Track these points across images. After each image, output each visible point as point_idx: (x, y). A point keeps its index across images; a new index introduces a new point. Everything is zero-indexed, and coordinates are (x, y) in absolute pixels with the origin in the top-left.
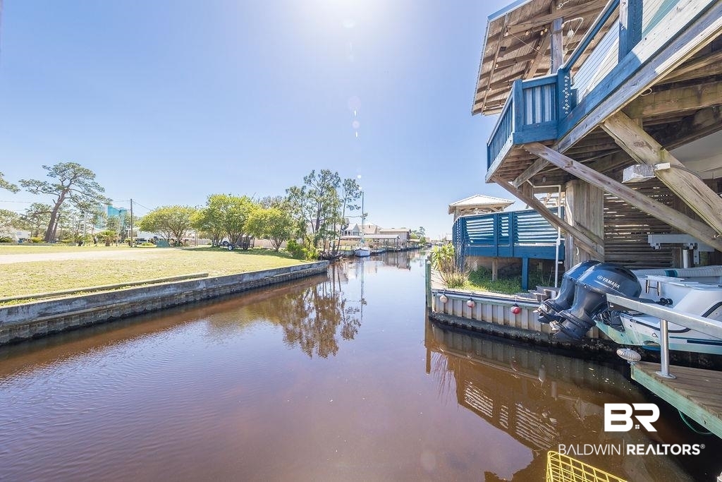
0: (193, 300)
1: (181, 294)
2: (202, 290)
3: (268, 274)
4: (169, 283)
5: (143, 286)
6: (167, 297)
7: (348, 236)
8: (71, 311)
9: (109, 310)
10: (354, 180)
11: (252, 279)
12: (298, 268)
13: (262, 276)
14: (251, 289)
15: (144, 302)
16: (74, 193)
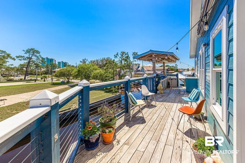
16: (33, 60)
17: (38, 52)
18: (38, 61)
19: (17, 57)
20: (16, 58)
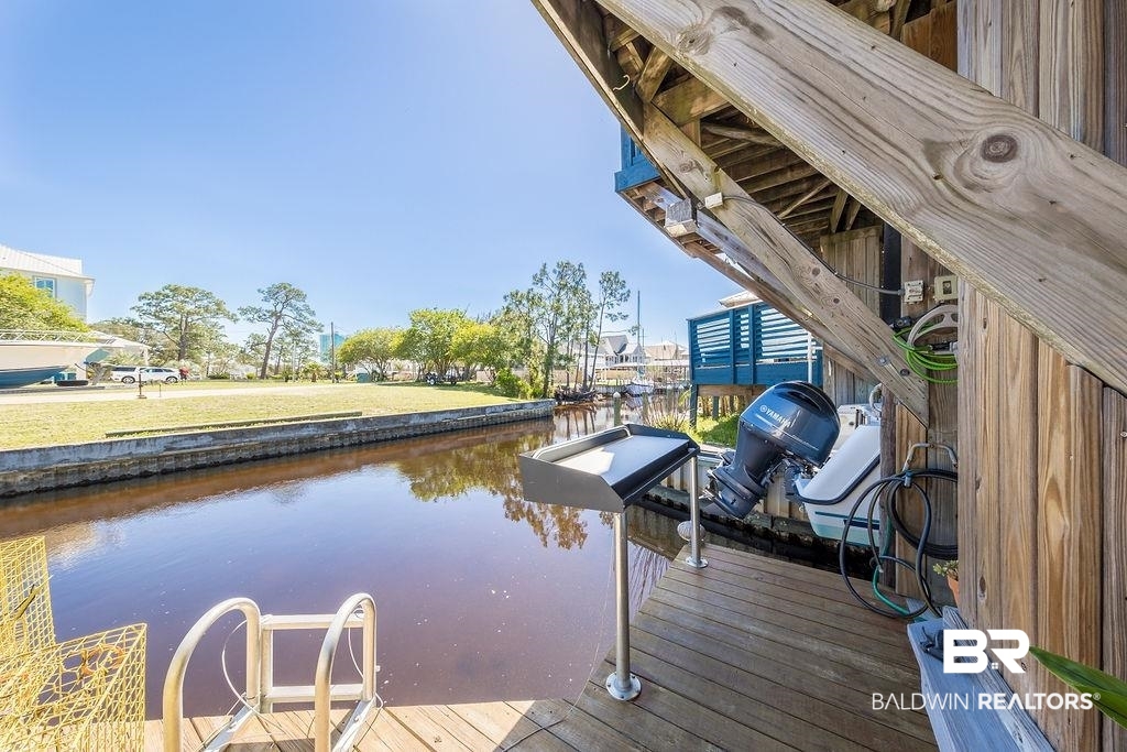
0: (339, 444)
1: (323, 436)
2: (351, 433)
3: (448, 416)
4: (309, 421)
5: (277, 424)
6: (305, 438)
7: (625, 364)
8: (197, 447)
9: (237, 449)
10: (617, 274)
11: (422, 421)
12: (498, 409)
13: (438, 418)
14: (422, 435)
15: (278, 443)
16: (287, 319)
17: (299, 295)
18: (301, 324)
19: (244, 312)
20: (239, 316)
